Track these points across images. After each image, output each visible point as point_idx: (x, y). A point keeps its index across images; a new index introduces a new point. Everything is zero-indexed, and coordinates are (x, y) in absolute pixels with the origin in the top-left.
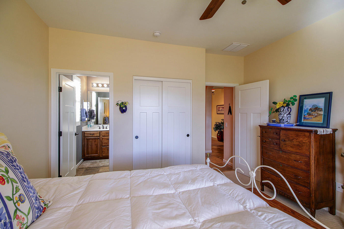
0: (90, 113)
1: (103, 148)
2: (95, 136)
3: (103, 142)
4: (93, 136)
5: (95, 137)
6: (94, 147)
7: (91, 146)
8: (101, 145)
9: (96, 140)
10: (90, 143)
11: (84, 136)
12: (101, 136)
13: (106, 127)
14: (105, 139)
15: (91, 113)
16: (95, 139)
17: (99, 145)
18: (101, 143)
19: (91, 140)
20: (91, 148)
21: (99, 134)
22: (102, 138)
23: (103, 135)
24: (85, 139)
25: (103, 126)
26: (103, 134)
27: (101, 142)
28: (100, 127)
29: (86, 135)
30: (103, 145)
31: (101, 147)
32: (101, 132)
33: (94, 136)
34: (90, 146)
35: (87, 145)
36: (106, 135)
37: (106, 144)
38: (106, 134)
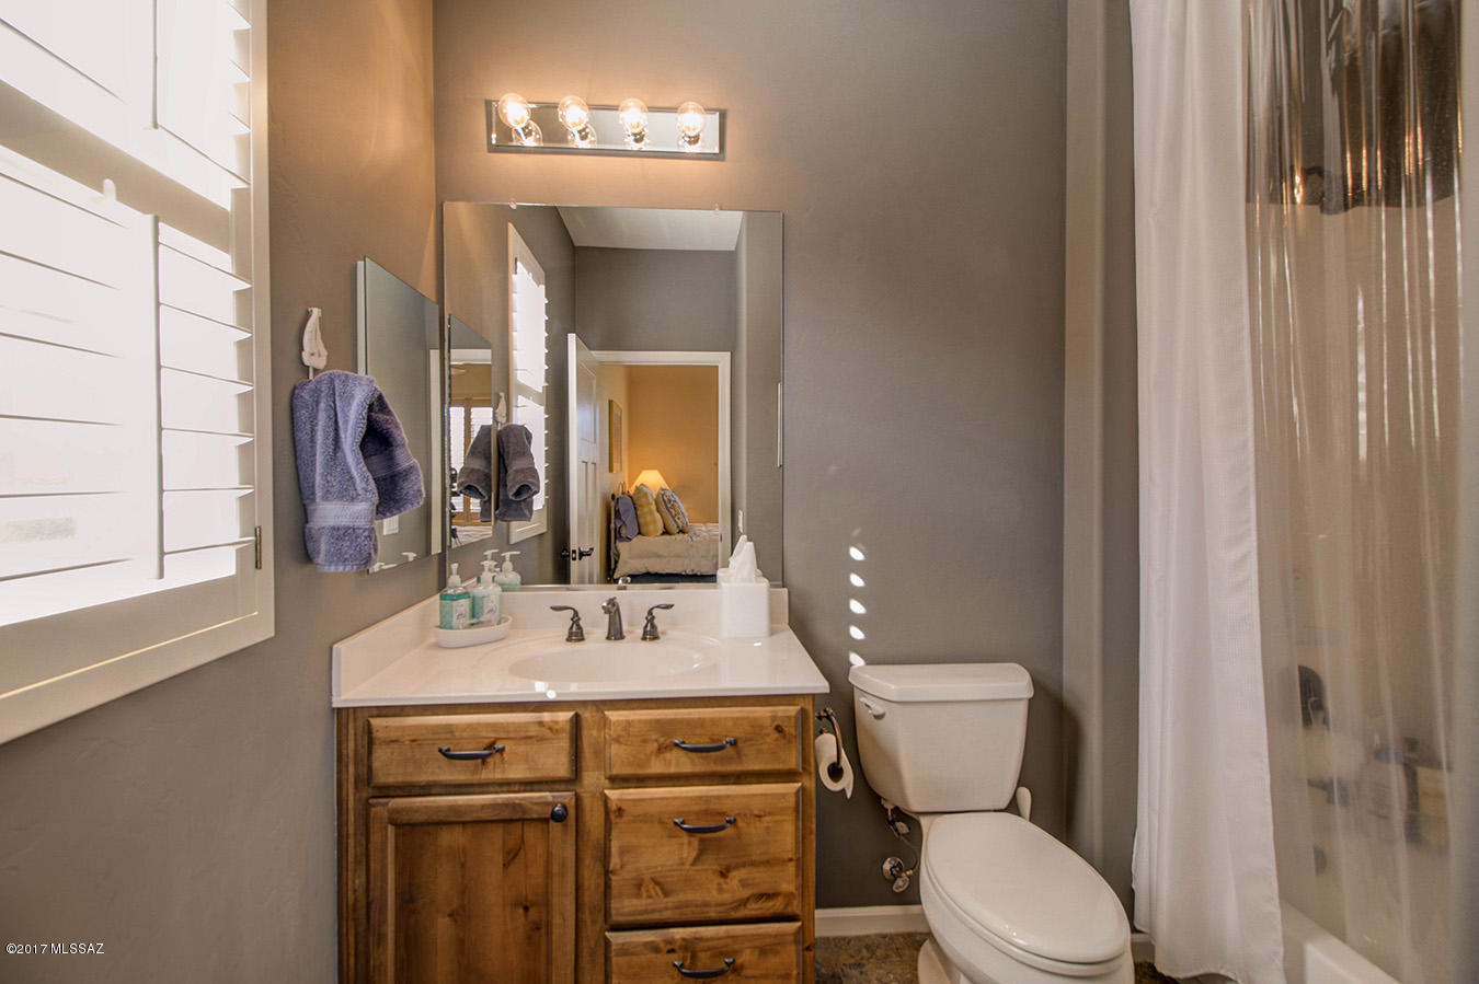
0: (488, 458)
1: (625, 951)
2: (517, 772)
3: (615, 861)
4: (486, 775)
5: (506, 785)
6: (499, 929)
7: (462, 915)
8: (586, 899)
9: (532, 834)
10: (441, 883)
11: (366, 778)
12: (592, 778)
13: (651, 618)
14: (644, 818)
15: (500, 456)
16: (514, 819)
17: (564, 905)
18: (592, 880)
19: (458, 830)
20: (464, 948)
21: (564, 743)
22: (611, 814)
23: (619, 770)
24: (375, 827)
25: (612, 609)
26: (614, 749)
27: (588, 861)
28: (576, 619)
29: (388, 767)
30: (624, 907)
31: (590, 931)
32: (587, 715)
33: (498, 775)
34: (442, 928)
35: (408, 899)
36: (656, 767)
37: (666, 894)
38: (661, 749)
